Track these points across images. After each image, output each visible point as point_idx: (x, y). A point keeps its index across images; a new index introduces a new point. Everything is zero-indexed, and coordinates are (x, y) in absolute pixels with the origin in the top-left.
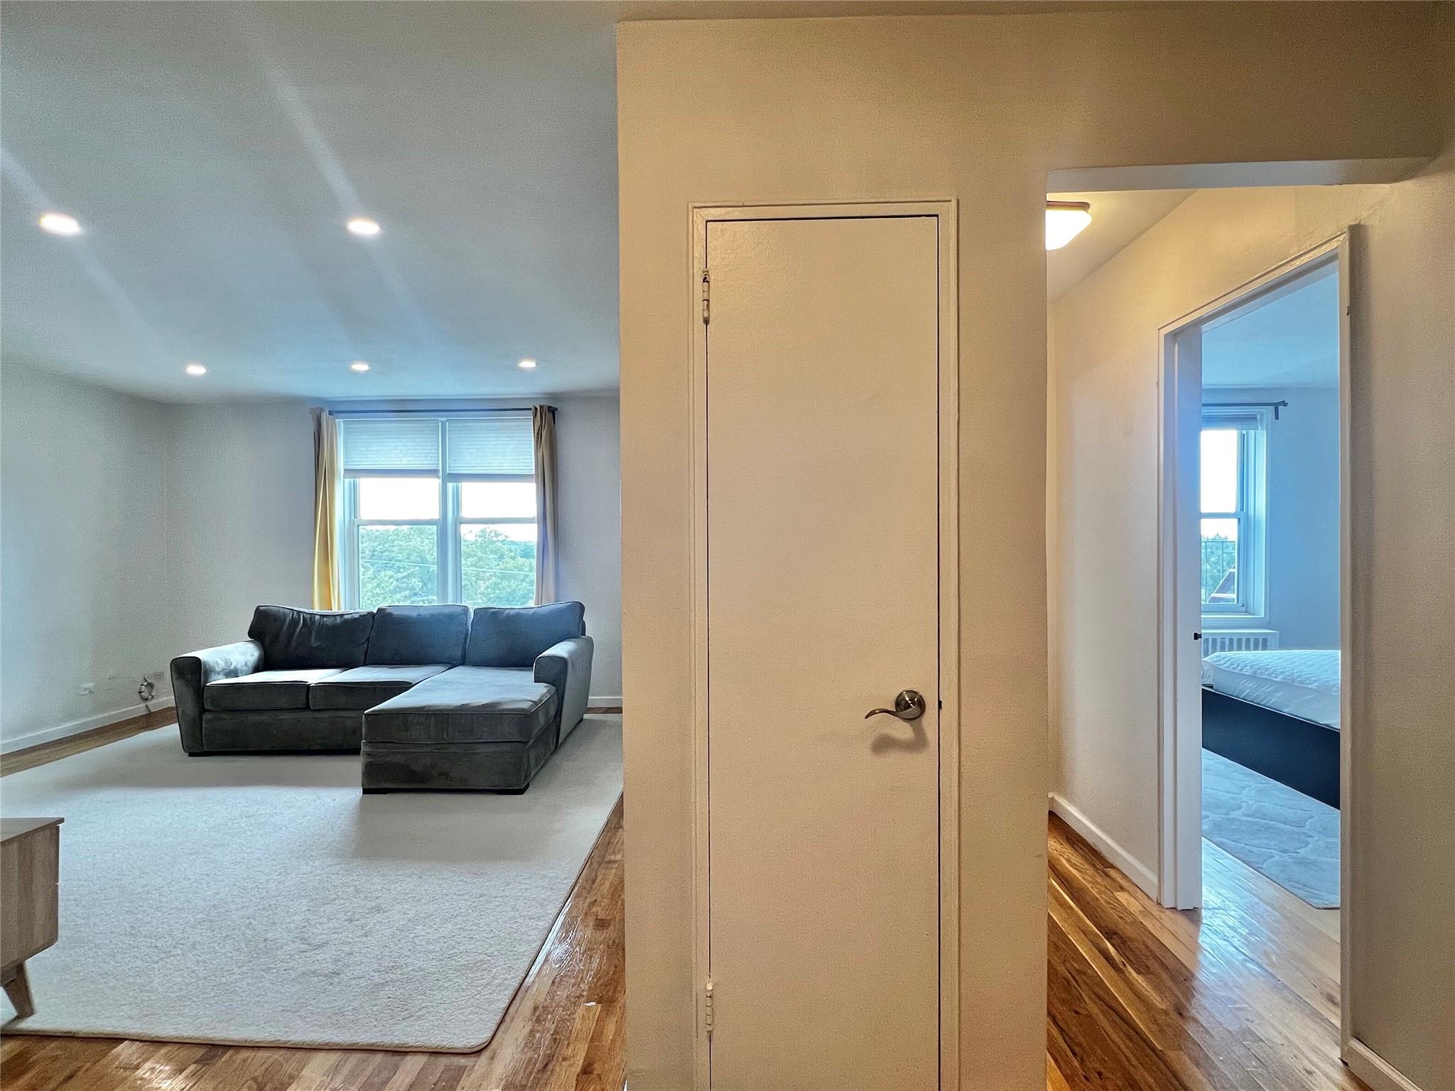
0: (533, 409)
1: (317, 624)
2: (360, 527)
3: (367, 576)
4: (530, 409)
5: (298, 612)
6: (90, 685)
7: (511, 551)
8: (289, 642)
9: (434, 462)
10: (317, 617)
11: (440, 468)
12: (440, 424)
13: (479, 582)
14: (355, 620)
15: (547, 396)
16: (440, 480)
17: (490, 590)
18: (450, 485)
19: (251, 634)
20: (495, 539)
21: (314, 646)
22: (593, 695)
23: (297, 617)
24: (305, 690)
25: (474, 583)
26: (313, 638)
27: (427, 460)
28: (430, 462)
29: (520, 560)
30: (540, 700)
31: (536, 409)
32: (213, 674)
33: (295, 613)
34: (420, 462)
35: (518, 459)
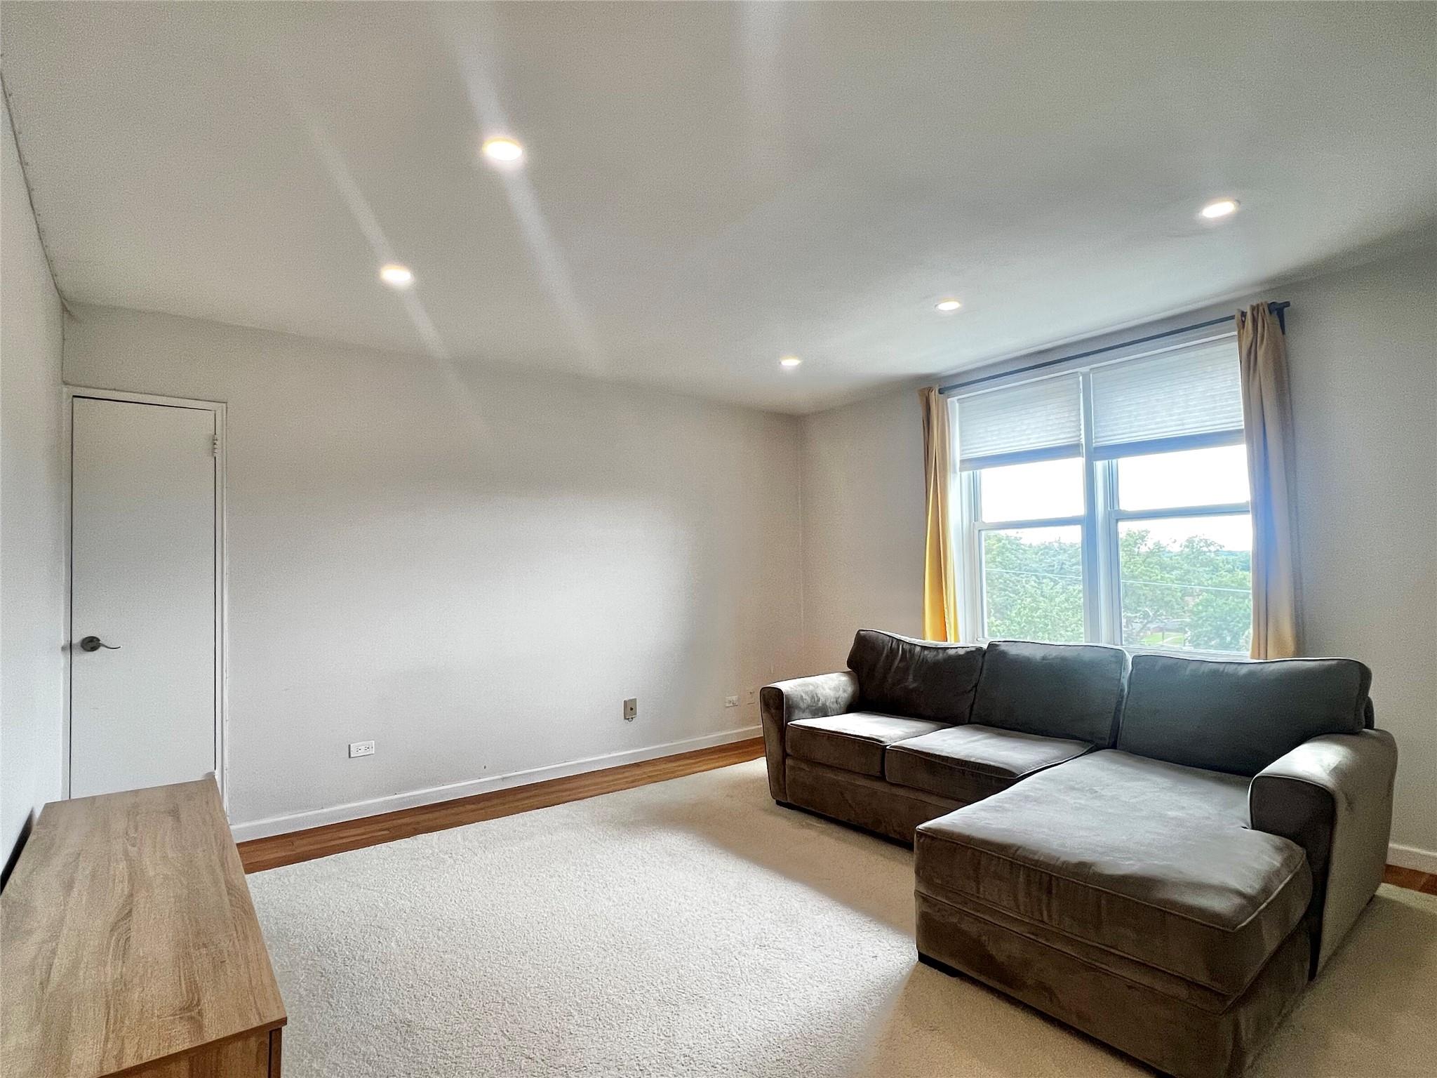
0: (1238, 315)
1: (917, 658)
2: (983, 533)
3: (1056, 590)
4: (1232, 317)
5: (899, 641)
6: (734, 698)
7: (1228, 563)
8: (885, 677)
9: (1074, 434)
10: (918, 649)
11: (1083, 441)
12: (1081, 378)
13: (1186, 598)
14: (959, 657)
15: (1267, 287)
16: (1084, 459)
17: (1200, 608)
18: (1100, 466)
19: (850, 664)
20: (1205, 549)
21: (911, 687)
22: (1395, 841)
23: (896, 647)
24: (879, 753)
25: (1179, 600)
26: (911, 678)
27: (1065, 433)
28: (1069, 435)
29: (1241, 573)
30: (1266, 891)
31: (1243, 314)
32: (797, 711)
33: (895, 641)
34: (1054, 438)
35: (1214, 408)
